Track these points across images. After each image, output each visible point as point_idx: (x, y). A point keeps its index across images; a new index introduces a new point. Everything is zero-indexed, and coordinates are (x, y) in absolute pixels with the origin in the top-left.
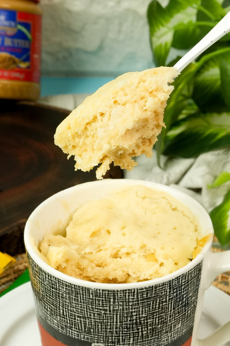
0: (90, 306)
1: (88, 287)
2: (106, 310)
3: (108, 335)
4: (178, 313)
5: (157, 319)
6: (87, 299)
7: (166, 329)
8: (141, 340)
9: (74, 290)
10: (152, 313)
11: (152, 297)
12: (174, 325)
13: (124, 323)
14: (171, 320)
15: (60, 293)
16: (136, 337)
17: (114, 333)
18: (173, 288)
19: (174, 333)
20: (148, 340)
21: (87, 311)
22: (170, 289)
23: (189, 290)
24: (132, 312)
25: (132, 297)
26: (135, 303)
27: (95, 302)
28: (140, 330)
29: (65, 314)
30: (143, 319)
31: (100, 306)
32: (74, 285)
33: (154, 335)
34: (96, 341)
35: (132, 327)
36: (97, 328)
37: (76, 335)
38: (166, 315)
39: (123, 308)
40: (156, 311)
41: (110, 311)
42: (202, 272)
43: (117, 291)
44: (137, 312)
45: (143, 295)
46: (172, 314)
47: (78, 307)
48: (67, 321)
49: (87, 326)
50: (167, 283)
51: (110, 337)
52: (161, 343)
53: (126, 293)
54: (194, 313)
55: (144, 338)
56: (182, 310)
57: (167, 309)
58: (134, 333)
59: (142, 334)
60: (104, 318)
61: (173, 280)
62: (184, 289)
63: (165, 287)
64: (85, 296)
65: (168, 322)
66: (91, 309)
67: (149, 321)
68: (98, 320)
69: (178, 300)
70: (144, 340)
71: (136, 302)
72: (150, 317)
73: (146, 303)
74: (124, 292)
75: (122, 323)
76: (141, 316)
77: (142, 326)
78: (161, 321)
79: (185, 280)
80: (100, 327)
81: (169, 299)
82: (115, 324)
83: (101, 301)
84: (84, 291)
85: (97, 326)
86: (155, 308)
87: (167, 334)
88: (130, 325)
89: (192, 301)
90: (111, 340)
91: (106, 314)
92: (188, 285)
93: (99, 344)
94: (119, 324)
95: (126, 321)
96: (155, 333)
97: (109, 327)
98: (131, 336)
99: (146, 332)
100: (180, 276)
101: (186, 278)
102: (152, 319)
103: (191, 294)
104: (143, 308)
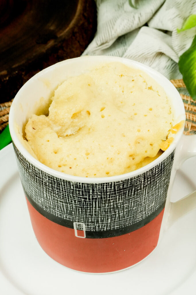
0: (71, 195)
1: (69, 180)
2: (86, 198)
3: (88, 217)
4: (152, 195)
5: (133, 203)
6: (68, 190)
7: (141, 209)
8: (118, 220)
9: (56, 181)
10: (128, 199)
11: (128, 187)
12: (148, 205)
13: (102, 208)
14: (145, 202)
15: (44, 181)
16: (113, 218)
17: (94, 215)
18: (147, 178)
19: (148, 211)
20: (125, 219)
21: (68, 198)
22: (144, 179)
23: (162, 176)
24: (109, 200)
25: (110, 189)
26: (112, 193)
27: (76, 192)
28: (117, 213)
29: (48, 198)
30: (120, 204)
31: (80, 195)
32: (56, 178)
33: (130, 215)
34: (77, 221)
35: (110, 211)
36: (78, 212)
37: (59, 214)
38: (141, 199)
39: (101, 198)
40: (132, 197)
41: (89, 199)
42: (174, 158)
43: (96, 184)
44: (114, 199)
45: (119, 186)
46: (146, 197)
47: (60, 195)
48: (50, 203)
49: (69, 209)
50: (141, 175)
51: (89, 219)
52: (136, 220)
53: (103, 186)
54: (167, 191)
55: (121, 218)
56: (156, 192)
58: (111, 215)
59: (119, 216)
60: (84, 204)
61: (147, 172)
62: (157, 176)
63: (140, 178)
64: (66, 187)
65: (143, 204)
66: (72, 197)
67: (125, 205)
68: (79, 206)
69: (152, 186)
70: (121, 219)
71: (114, 192)
72: (126, 202)
73: (122, 192)
74: (102, 185)
76: (118, 202)
77: (119, 210)
78: (136, 205)
79: (158, 170)
80: (80, 210)
81: (144, 187)
82: (94, 208)
83: (81, 192)
84: (66, 183)
85: (77, 210)
86: (131, 195)
87: (141, 213)
88: (108, 209)
89: (164, 183)
90: (90, 221)
91: (85, 201)
92: (161, 172)
93: (80, 223)
94: (98, 209)
95: (104, 207)
96: (131, 214)
97: (89, 211)
98: (109, 217)
99: (122, 214)
100: (154, 168)
101: (159, 168)
102: (128, 203)
103: (163, 179)
104: (119, 196)
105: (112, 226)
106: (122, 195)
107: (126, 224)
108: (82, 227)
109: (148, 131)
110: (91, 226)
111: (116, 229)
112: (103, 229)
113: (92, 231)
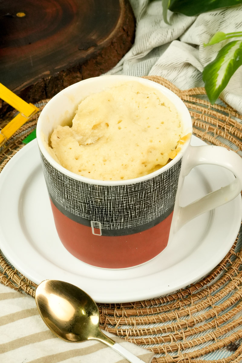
0: (89, 196)
1: (87, 183)
2: (102, 199)
3: (103, 216)
4: (161, 198)
5: (143, 205)
6: (86, 191)
7: (151, 211)
8: (131, 220)
9: (75, 183)
10: (139, 201)
11: (139, 190)
12: (157, 207)
13: (116, 208)
14: (155, 204)
15: (65, 183)
16: (126, 217)
17: (108, 215)
18: (156, 182)
19: (158, 212)
20: (137, 219)
21: (86, 199)
22: (154, 183)
23: (170, 181)
24: (122, 201)
25: (123, 191)
26: (125, 195)
27: (93, 193)
28: (129, 213)
29: (69, 198)
30: (132, 205)
31: (96, 197)
32: (76, 180)
33: (141, 216)
34: (94, 219)
35: (123, 211)
36: (94, 211)
37: (78, 214)
38: (151, 201)
39: (115, 199)
40: (142, 199)
41: (105, 200)
42: (182, 166)
43: (110, 187)
44: (127, 201)
45: (131, 189)
46: (155, 200)
47: (79, 196)
48: (71, 203)
49: (87, 209)
50: (151, 180)
51: (105, 218)
52: (147, 221)
53: (117, 188)
54: (175, 195)
55: (133, 218)
56: (164, 196)
57: (151, 197)
58: (124, 215)
59: (131, 216)
60: (100, 205)
61: (156, 177)
62: (165, 182)
63: (149, 183)
64: (84, 189)
65: (153, 206)
66: (89, 198)
67: (136, 206)
68: (95, 206)
69: (161, 190)
70: (133, 219)
71: (126, 194)
72: (137, 204)
73: (134, 195)
74: (116, 187)
75: (115, 208)
76: (130, 203)
77: (131, 210)
78: (147, 206)
79: (166, 176)
80: (97, 210)
81: (153, 190)
82: (109, 209)
83: (97, 193)
84: (84, 185)
85: (94, 210)
86: (142, 197)
87: (152, 214)
88: (121, 210)
89: (173, 188)
90: (106, 220)
91: (101, 202)
92: (169, 178)
93: (96, 222)
94: (112, 209)
95: (118, 207)
96: (142, 214)
97: (105, 211)
98: (122, 217)
99: (134, 214)
100: (162, 173)
101: (167, 174)
102: (139, 205)
103: (172, 184)
104: (131, 198)
105: (125, 225)
106: (134, 197)
107: (138, 224)
108: (98, 226)
109: (160, 141)
110: (106, 225)
111: (128, 228)
112: (117, 228)
113: (107, 229)
